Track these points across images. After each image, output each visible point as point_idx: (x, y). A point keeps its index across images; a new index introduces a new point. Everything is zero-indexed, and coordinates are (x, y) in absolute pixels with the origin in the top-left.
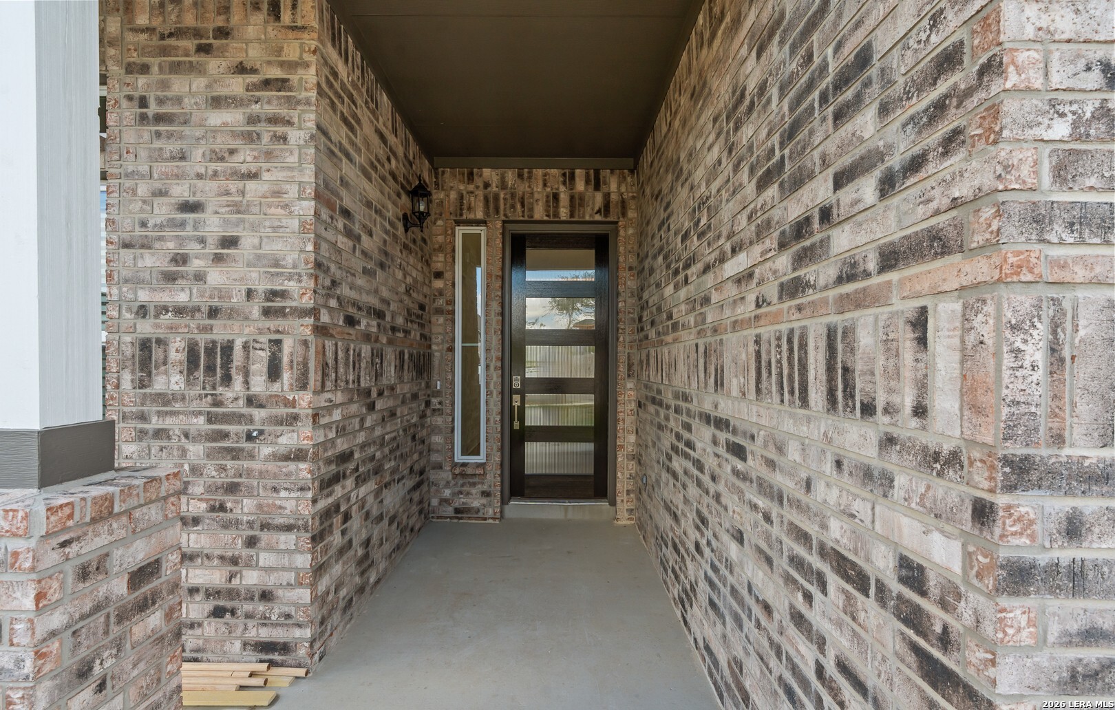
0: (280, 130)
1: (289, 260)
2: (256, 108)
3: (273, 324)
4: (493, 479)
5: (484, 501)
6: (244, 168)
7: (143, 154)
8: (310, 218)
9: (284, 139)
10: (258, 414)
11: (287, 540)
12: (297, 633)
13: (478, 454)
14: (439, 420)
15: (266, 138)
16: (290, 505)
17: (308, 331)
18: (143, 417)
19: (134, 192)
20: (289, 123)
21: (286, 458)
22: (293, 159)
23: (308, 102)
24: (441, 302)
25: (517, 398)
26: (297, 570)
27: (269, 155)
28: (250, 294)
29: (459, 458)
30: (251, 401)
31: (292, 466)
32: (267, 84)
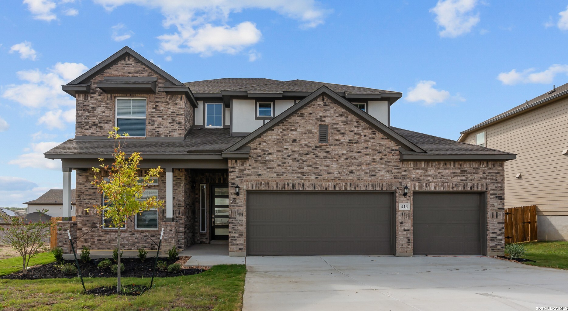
0: (180, 184)
1: (181, 200)
2: (177, 181)
3: (179, 208)
4: (208, 236)
5: (206, 240)
6: (175, 189)
7: (163, 187)
8: (184, 195)
9: (180, 185)
10: (177, 219)
11: (181, 234)
12: (182, 245)
13: (205, 231)
14: (197, 224)
15: (178, 185)
16: (181, 230)
17: (184, 209)
18: (163, 219)
19: (162, 192)
20: (181, 183)
21: (181, 224)
22: (182, 188)
23: (183, 181)
24: (197, 200)
25: (213, 219)
26: (182, 238)
27: (179, 187)
28: (176, 204)
29: (201, 231)
30: (177, 217)
31: (182, 225)
32: (178, 178)
